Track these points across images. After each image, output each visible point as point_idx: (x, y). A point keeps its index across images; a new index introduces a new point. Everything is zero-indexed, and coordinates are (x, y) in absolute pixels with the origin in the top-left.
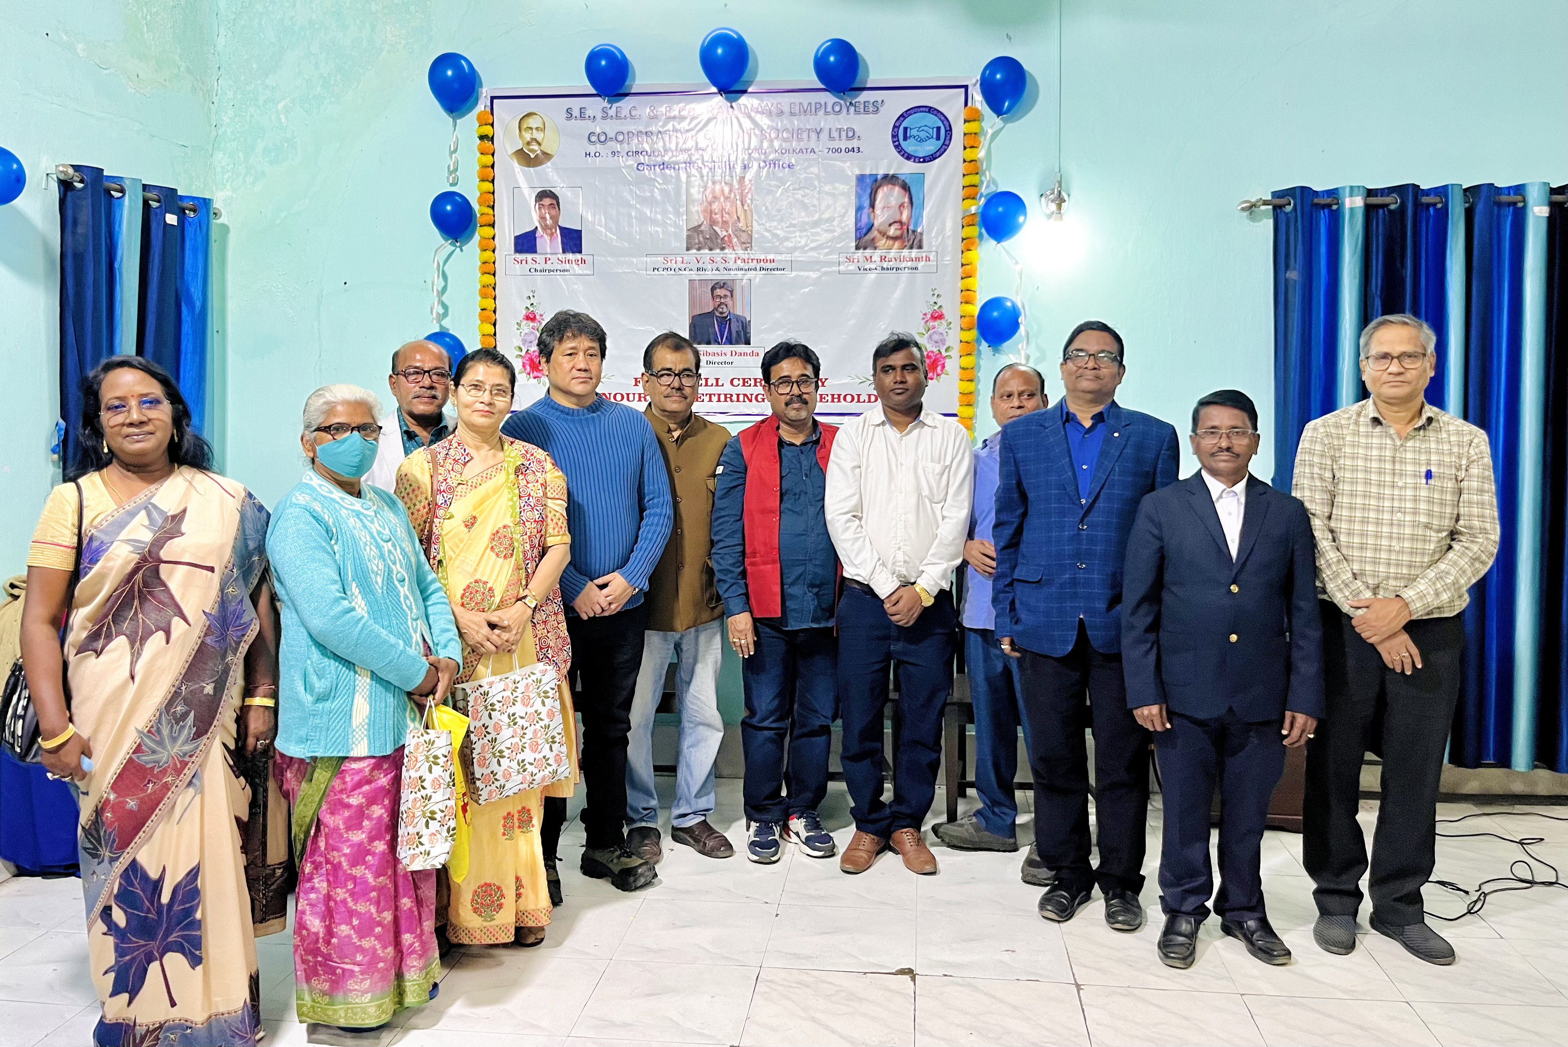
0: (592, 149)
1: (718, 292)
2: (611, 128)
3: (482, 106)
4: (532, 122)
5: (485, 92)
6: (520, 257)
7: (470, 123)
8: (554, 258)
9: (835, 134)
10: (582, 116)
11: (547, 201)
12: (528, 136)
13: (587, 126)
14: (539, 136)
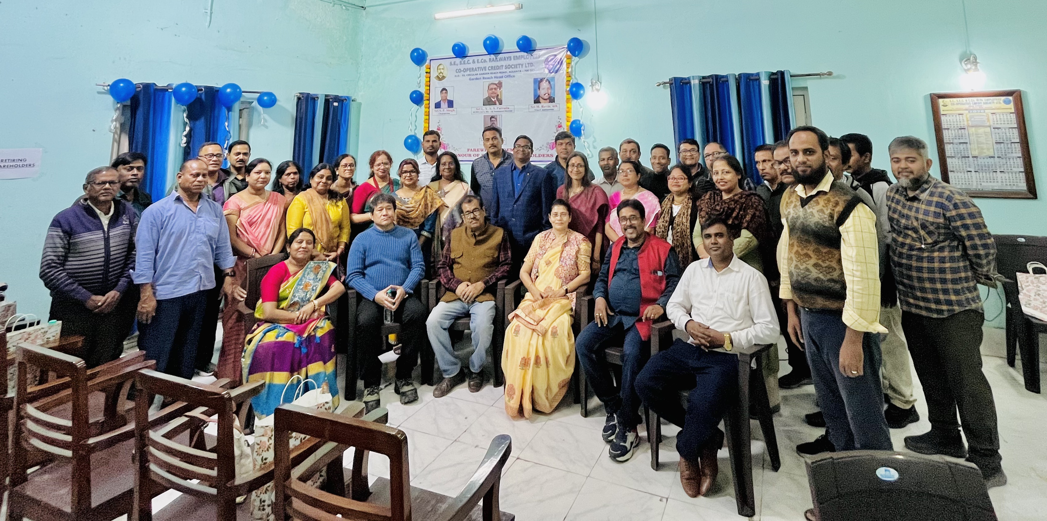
0: (457, 74)
1: (493, 119)
2: (462, 67)
3: (428, 61)
4: (441, 67)
5: (429, 58)
6: (437, 109)
7: (424, 68)
8: (445, 110)
9: (527, 65)
10: (454, 64)
11: (444, 91)
12: (439, 71)
13: (455, 67)
14: (442, 71)
